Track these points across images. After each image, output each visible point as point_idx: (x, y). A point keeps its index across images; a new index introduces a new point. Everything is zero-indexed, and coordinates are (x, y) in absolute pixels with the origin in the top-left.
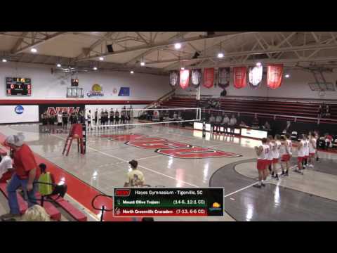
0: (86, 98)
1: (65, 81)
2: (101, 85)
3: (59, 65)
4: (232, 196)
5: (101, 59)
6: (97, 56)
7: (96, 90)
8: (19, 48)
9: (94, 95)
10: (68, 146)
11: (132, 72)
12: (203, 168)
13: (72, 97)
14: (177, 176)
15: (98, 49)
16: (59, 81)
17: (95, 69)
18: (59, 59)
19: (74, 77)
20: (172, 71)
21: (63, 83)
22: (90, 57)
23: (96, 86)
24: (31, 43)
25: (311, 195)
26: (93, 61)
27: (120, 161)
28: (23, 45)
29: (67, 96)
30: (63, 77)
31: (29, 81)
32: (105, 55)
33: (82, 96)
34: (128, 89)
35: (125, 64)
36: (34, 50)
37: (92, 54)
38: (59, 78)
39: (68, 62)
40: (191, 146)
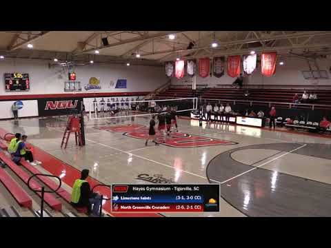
0: (84, 91)
1: (63, 75)
2: (98, 78)
3: (56, 60)
4: (228, 183)
5: (97, 52)
6: (93, 49)
7: (93, 83)
8: (16, 44)
9: (91, 88)
10: (65, 139)
11: (128, 65)
12: (201, 157)
13: (70, 90)
14: (175, 165)
15: (93, 43)
16: (56, 75)
17: (92, 62)
18: (55, 54)
19: (71, 71)
20: (167, 63)
21: (60, 77)
22: (86, 51)
23: (93, 80)
24: (27, 38)
25: (306, 180)
26: (89, 55)
27: (118, 152)
28: (19, 41)
29: (65, 90)
30: (60, 71)
31: (26, 76)
32: (100, 48)
33: (80, 90)
34: (125, 81)
35: (121, 56)
36: (30, 46)
37: (88, 47)
38: (56, 73)
39: (64, 57)
40: (188, 135)
